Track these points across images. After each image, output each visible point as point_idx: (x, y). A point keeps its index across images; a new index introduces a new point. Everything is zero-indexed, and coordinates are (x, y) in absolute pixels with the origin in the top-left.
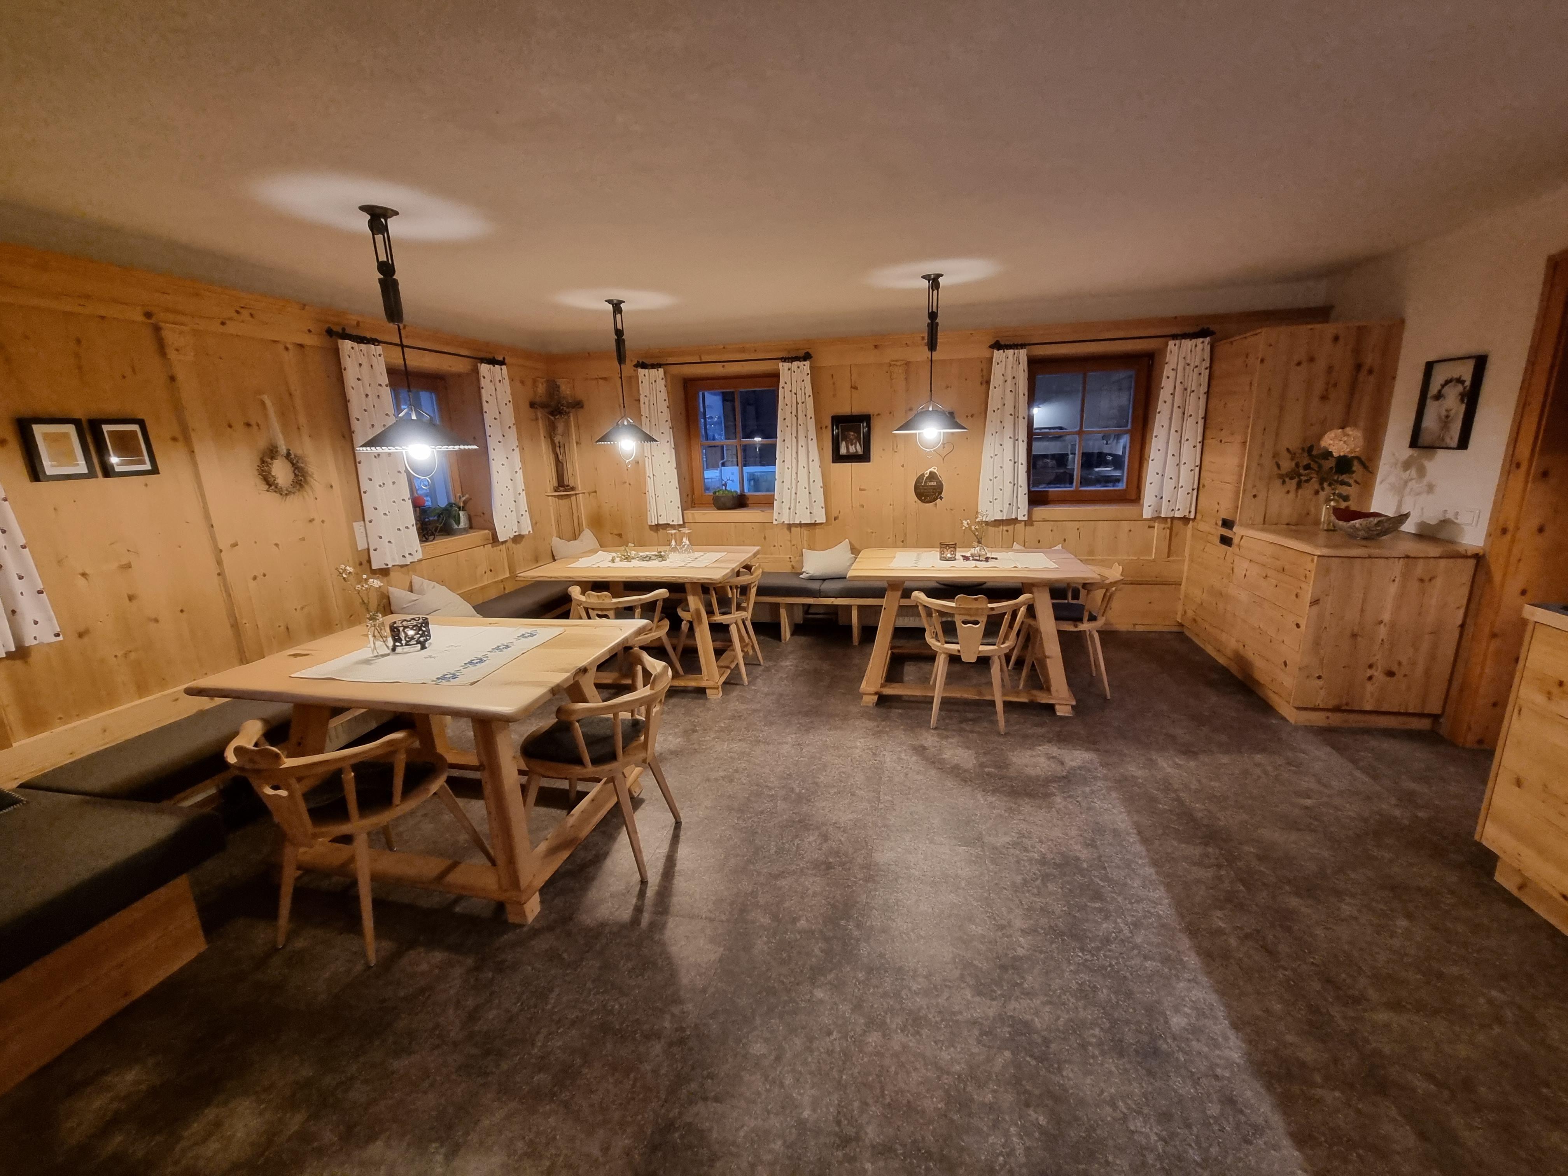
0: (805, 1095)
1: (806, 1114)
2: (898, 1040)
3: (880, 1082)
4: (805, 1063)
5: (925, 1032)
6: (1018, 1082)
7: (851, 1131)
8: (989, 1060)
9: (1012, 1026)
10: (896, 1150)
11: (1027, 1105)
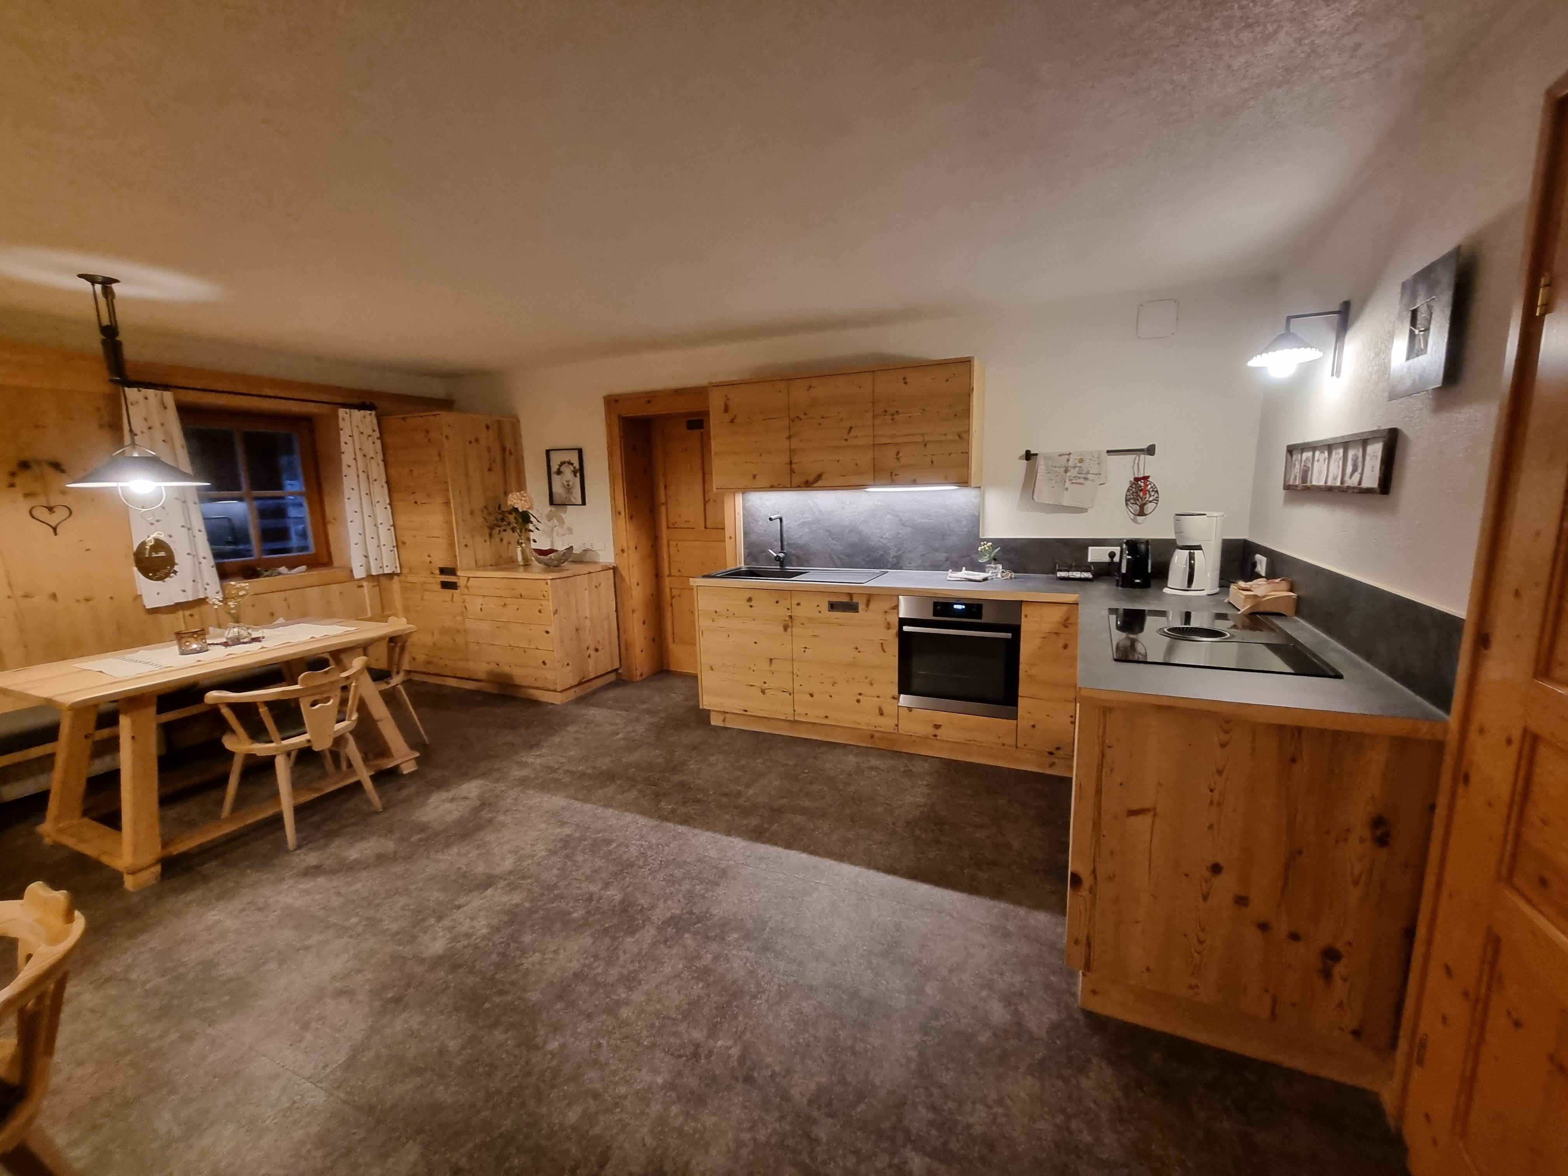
0: (645, 1077)
1: (660, 1080)
2: (637, 996)
3: (664, 1018)
4: (614, 1073)
5: (641, 976)
6: (707, 937)
7: (690, 1049)
8: (685, 947)
9: (669, 926)
10: (717, 1022)
11: (723, 939)
